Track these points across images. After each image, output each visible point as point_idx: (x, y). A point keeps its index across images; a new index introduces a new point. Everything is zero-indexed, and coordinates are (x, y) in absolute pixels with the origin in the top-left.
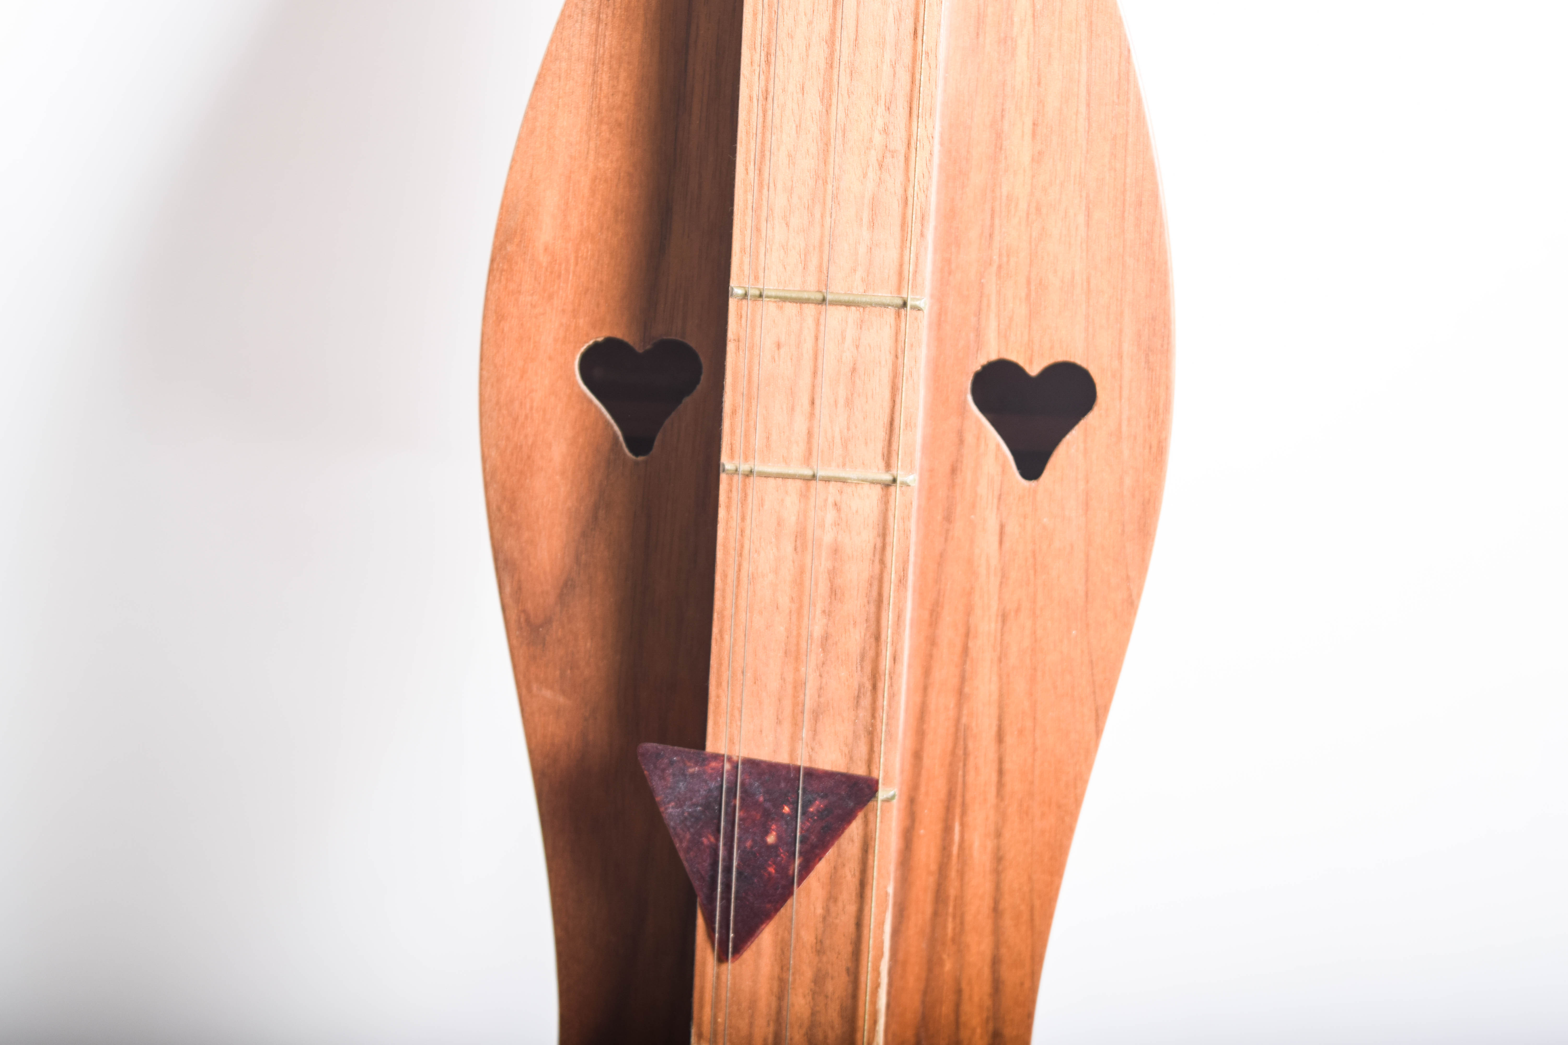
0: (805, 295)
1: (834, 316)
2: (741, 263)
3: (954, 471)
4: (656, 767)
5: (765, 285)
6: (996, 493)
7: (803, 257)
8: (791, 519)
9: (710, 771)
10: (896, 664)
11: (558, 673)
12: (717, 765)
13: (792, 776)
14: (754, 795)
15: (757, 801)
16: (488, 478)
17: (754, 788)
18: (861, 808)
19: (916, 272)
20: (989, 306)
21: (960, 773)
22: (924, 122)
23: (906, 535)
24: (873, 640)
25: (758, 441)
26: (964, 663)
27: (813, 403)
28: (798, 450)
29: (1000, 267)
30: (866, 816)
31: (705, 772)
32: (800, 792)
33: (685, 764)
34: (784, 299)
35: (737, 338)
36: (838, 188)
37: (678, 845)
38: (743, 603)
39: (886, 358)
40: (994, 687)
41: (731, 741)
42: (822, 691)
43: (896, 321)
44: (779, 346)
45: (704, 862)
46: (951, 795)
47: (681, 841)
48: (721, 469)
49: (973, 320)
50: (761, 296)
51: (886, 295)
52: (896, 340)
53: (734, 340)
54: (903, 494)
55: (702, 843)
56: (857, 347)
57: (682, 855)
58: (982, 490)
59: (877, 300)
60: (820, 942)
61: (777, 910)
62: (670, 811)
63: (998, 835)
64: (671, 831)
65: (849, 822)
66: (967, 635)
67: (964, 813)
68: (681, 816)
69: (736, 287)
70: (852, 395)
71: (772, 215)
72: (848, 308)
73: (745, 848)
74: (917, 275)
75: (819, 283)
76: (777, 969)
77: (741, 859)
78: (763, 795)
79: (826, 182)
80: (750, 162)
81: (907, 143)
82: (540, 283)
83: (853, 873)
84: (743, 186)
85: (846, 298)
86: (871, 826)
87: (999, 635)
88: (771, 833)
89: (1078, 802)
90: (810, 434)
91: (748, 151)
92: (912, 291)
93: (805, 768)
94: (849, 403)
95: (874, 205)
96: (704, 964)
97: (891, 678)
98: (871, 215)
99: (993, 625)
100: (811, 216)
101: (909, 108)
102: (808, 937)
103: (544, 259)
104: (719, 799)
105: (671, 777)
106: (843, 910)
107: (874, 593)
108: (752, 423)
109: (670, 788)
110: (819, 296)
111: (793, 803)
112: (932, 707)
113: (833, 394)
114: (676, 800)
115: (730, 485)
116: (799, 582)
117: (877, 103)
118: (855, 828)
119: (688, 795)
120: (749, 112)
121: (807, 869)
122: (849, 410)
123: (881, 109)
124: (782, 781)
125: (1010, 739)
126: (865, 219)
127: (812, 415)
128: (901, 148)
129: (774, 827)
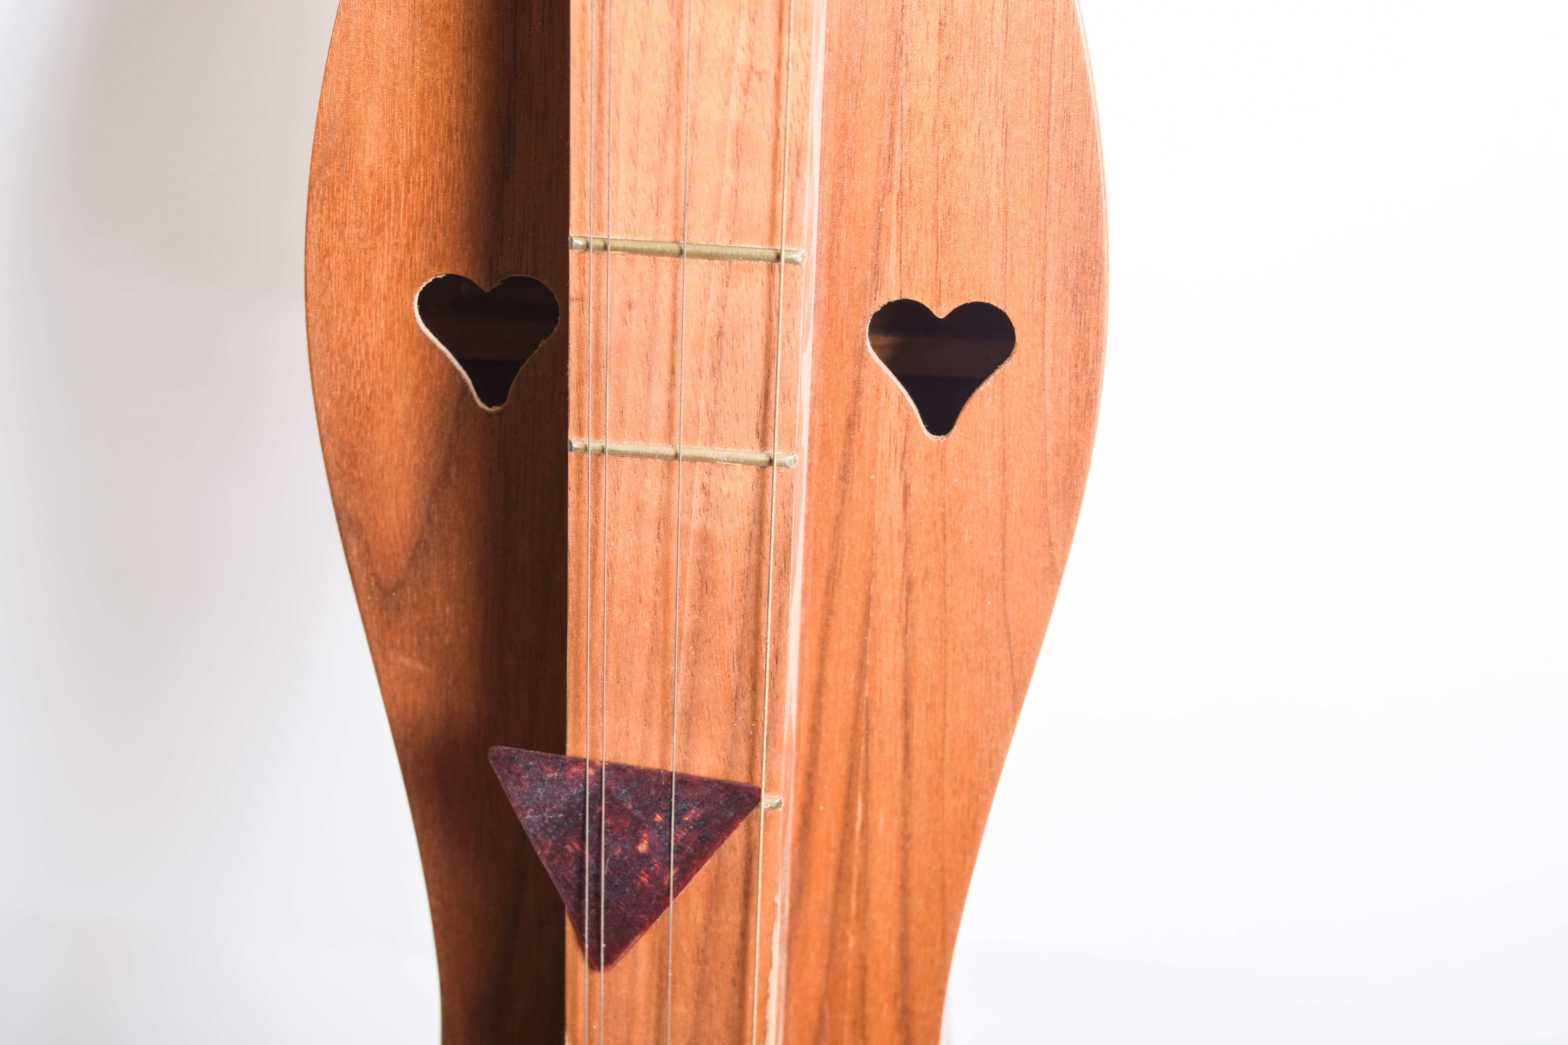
0: (659, 247)
1: (693, 270)
2: (582, 208)
3: (851, 425)
4: (510, 772)
5: (610, 235)
6: (900, 450)
7: (655, 201)
8: (652, 503)
9: (571, 777)
10: (779, 663)
11: (415, 640)
12: (579, 770)
13: (663, 783)
14: (622, 802)
15: (626, 809)
16: (324, 431)
17: (621, 795)
18: (742, 819)
19: (792, 219)
20: (888, 239)
21: (863, 749)
22: (798, 37)
23: (786, 523)
24: (751, 636)
25: (609, 416)
26: (866, 633)
27: (673, 372)
28: (658, 423)
29: (901, 193)
30: (748, 824)
31: (565, 778)
32: (673, 800)
33: (542, 770)
34: (634, 251)
35: (580, 297)
36: (694, 119)
37: (539, 852)
38: (601, 596)
39: (759, 320)
40: (899, 659)
41: (594, 744)
42: (695, 691)
43: (769, 277)
44: (630, 306)
45: (570, 869)
46: (852, 771)
47: (543, 849)
48: (569, 447)
49: (871, 254)
50: (605, 248)
51: (757, 246)
52: (770, 299)
53: (577, 299)
54: (781, 476)
55: (566, 851)
56: (723, 307)
57: (544, 862)
58: (883, 446)
59: (745, 252)
60: (701, 951)
61: (652, 921)
62: (529, 818)
63: (905, 812)
64: (531, 838)
65: (729, 832)
66: (868, 603)
67: (867, 790)
68: (541, 823)
69: (576, 238)
70: (719, 363)
71: (616, 151)
72: (711, 261)
73: (614, 856)
74: (793, 224)
75: (675, 233)
76: (655, 978)
77: (611, 867)
78: (632, 803)
79: (680, 110)
80: (586, 86)
81: (777, 63)
82: (367, 214)
83: (735, 882)
84: (579, 116)
85: (708, 250)
86: (754, 835)
87: (904, 605)
88: (643, 842)
89: (994, 780)
90: (671, 407)
91: (583, 73)
92: (787, 242)
93: (677, 775)
94: (715, 371)
95: (740, 138)
96: (575, 972)
97: (773, 678)
98: (735, 151)
99: (897, 594)
100: (663, 152)
101: (778, 20)
102: (688, 947)
103: (370, 185)
104: (582, 806)
105: (528, 782)
106: (726, 920)
107: (752, 586)
108: (602, 395)
109: (528, 794)
110: (675, 248)
111: (665, 811)
112: (830, 680)
113: (697, 362)
114: (535, 806)
115: (579, 465)
116: (664, 572)
117: (739, 12)
118: (737, 836)
119: (548, 801)
120: (583, 25)
121: (683, 879)
122: (716, 381)
123: (744, 21)
124: (652, 789)
125: (918, 714)
126: (728, 157)
127: (672, 386)
128: (770, 68)
129: (645, 835)
